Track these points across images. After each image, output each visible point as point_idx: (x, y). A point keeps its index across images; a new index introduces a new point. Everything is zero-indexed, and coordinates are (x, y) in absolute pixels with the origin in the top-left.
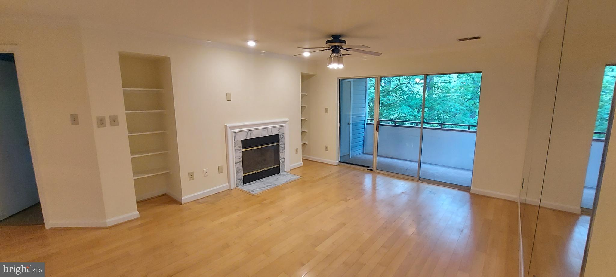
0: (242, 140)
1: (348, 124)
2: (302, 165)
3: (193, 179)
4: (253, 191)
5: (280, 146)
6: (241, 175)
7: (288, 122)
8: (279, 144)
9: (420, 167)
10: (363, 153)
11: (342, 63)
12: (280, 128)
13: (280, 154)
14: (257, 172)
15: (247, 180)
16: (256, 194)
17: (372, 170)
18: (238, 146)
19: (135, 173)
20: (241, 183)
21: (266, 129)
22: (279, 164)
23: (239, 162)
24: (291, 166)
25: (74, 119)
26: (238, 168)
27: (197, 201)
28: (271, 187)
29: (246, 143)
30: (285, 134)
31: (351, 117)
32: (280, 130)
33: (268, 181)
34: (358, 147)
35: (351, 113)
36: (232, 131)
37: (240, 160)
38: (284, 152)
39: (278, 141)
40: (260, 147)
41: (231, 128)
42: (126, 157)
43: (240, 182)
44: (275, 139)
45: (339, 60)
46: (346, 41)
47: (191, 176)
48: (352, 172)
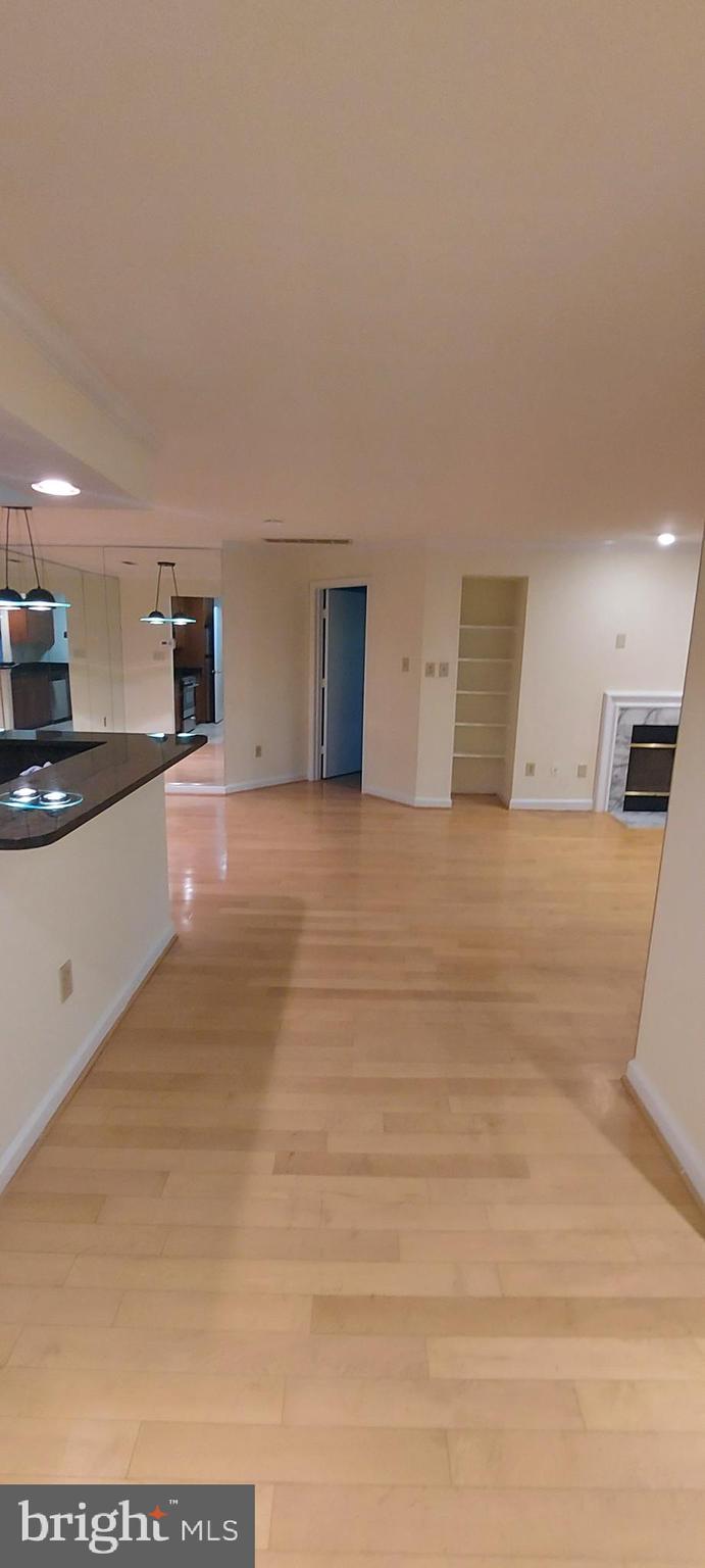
0: (635, 726)
3: (534, 776)
6: (621, 793)
15: (632, 805)
18: (625, 736)
20: (619, 808)
23: (622, 766)
25: (406, 664)
29: (641, 734)
36: (617, 705)
37: (624, 764)
41: (615, 699)
42: (450, 724)
43: (617, 804)
47: (530, 769)
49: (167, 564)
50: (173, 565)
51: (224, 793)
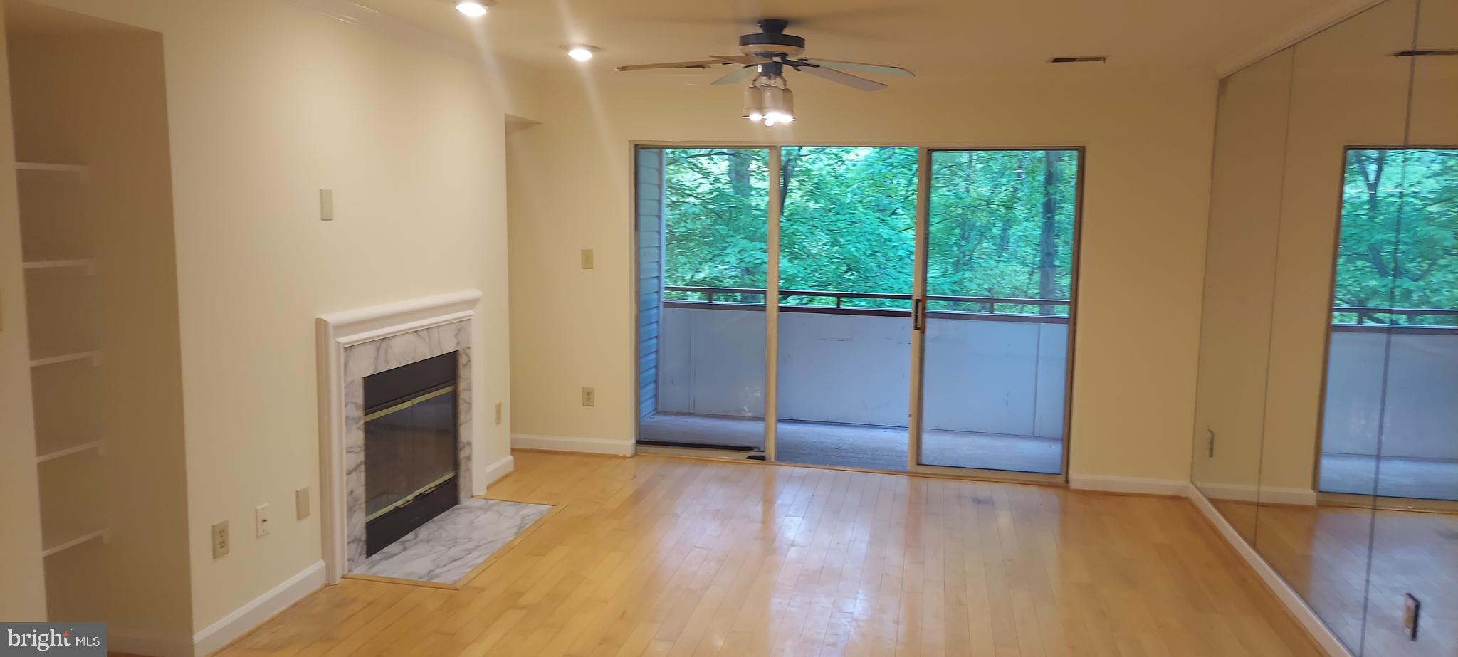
0: (364, 380)
2: (513, 471)
3: (227, 553)
5: (460, 397)
6: (361, 519)
7: (480, 304)
8: (457, 392)
10: (657, 411)
12: (461, 327)
13: (461, 431)
14: (398, 504)
15: (376, 540)
16: (455, 581)
17: (762, 459)
18: (356, 404)
20: (361, 555)
21: (426, 332)
22: (458, 468)
23: (356, 470)
24: (486, 472)
26: (352, 493)
29: (375, 392)
30: (472, 350)
32: (461, 338)
36: (339, 343)
37: (359, 462)
38: (471, 420)
39: (456, 379)
40: (412, 404)
41: (337, 330)
43: (357, 547)
44: (449, 370)
45: (786, 99)
47: (220, 541)
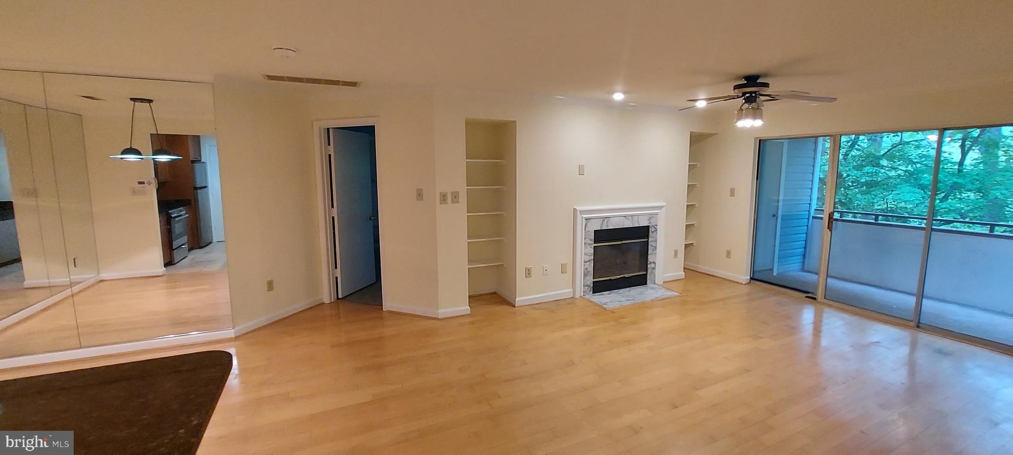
0: (595, 231)
1: (774, 216)
2: (684, 277)
3: (531, 277)
4: (606, 304)
5: (650, 243)
6: (590, 280)
7: (664, 208)
8: (648, 241)
9: (919, 304)
10: (803, 270)
11: (761, 117)
12: (651, 217)
13: (649, 257)
15: (598, 288)
16: (609, 308)
17: (815, 299)
18: (590, 239)
19: (470, 261)
20: (590, 291)
21: (630, 217)
22: (647, 271)
23: (589, 261)
24: (665, 275)
25: (420, 195)
26: (587, 269)
27: (532, 306)
28: (633, 302)
29: (600, 236)
30: (658, 225)
31: (781, 204)
32: (651, 221)
33: (628, 293)
34: (791, 258)
35: (781, 198)
36: (582, 216)
37: (590, 259)
38: (656, 253)
39: (647, 236)
40: (620, 243)
41: (582, 212)
42: (463, 241)
43: (588, 289)
44: (643, 232)
45: (756, 113)
46: (768, 84)
47: (528, 272)
48: (773, 299)
49: (142, 100)
50: (150, 101)
51: (233, 336)
